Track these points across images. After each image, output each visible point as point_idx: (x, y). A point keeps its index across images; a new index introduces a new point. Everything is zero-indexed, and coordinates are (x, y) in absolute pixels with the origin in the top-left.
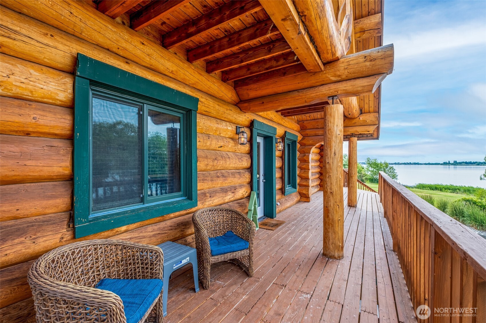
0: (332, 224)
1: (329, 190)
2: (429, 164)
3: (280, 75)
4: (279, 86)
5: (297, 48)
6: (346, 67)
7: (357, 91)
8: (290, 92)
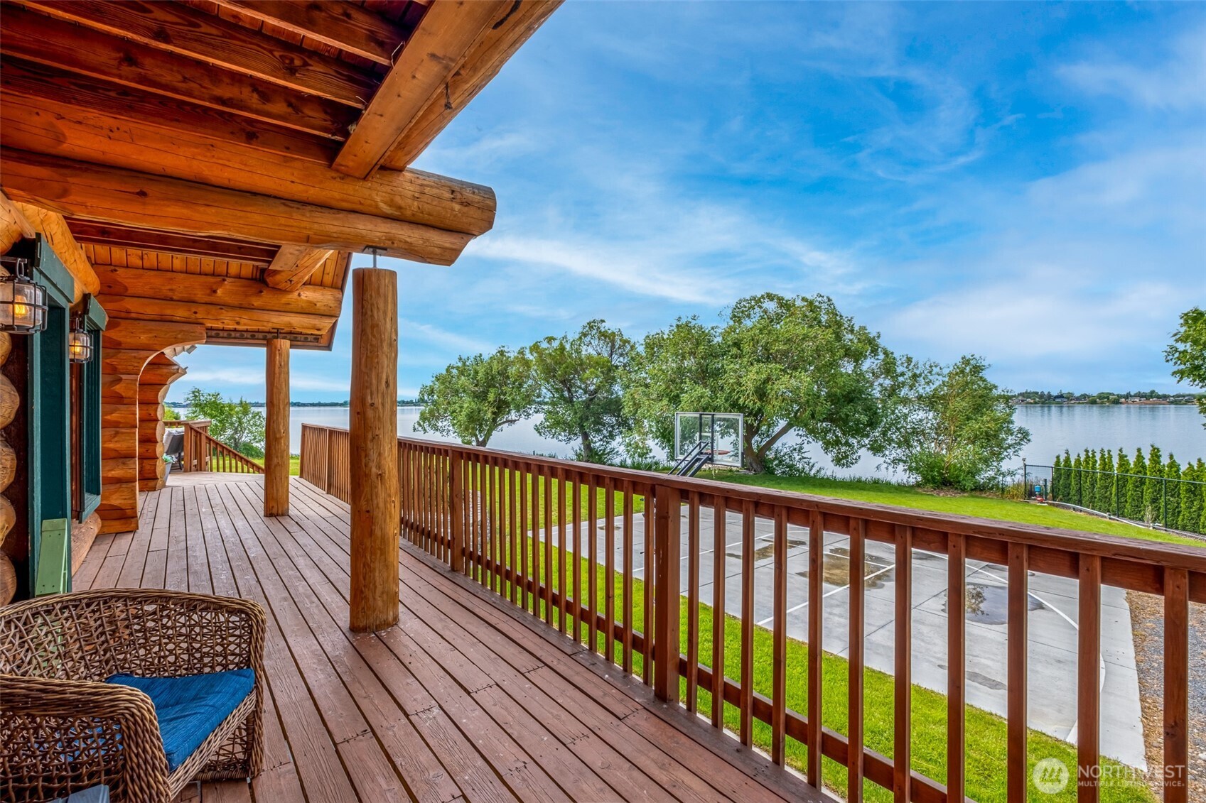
0: (381, 549)
1: (374, 470)
2: (320, 405)
3: (232, 133)
4: (221, 162)
5: (381, 116)
6: (417, 195)
7: (432, 253)
8: (255, 194)
